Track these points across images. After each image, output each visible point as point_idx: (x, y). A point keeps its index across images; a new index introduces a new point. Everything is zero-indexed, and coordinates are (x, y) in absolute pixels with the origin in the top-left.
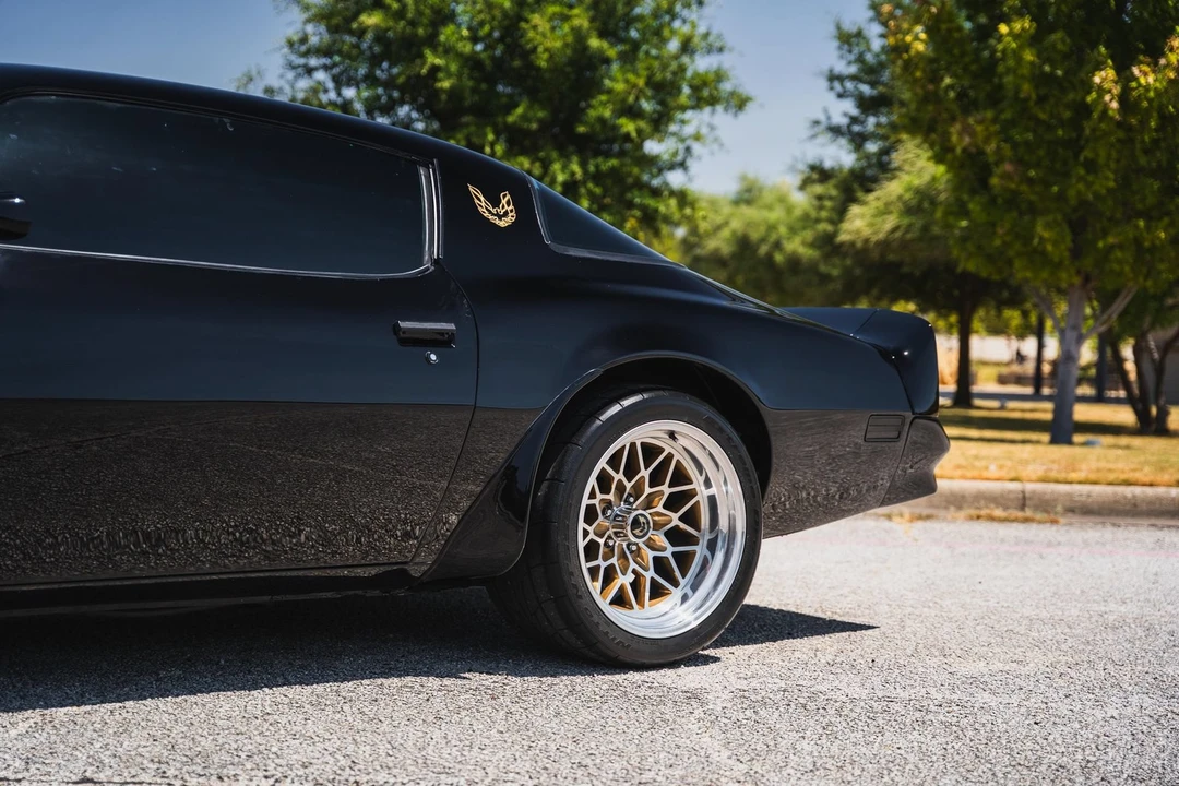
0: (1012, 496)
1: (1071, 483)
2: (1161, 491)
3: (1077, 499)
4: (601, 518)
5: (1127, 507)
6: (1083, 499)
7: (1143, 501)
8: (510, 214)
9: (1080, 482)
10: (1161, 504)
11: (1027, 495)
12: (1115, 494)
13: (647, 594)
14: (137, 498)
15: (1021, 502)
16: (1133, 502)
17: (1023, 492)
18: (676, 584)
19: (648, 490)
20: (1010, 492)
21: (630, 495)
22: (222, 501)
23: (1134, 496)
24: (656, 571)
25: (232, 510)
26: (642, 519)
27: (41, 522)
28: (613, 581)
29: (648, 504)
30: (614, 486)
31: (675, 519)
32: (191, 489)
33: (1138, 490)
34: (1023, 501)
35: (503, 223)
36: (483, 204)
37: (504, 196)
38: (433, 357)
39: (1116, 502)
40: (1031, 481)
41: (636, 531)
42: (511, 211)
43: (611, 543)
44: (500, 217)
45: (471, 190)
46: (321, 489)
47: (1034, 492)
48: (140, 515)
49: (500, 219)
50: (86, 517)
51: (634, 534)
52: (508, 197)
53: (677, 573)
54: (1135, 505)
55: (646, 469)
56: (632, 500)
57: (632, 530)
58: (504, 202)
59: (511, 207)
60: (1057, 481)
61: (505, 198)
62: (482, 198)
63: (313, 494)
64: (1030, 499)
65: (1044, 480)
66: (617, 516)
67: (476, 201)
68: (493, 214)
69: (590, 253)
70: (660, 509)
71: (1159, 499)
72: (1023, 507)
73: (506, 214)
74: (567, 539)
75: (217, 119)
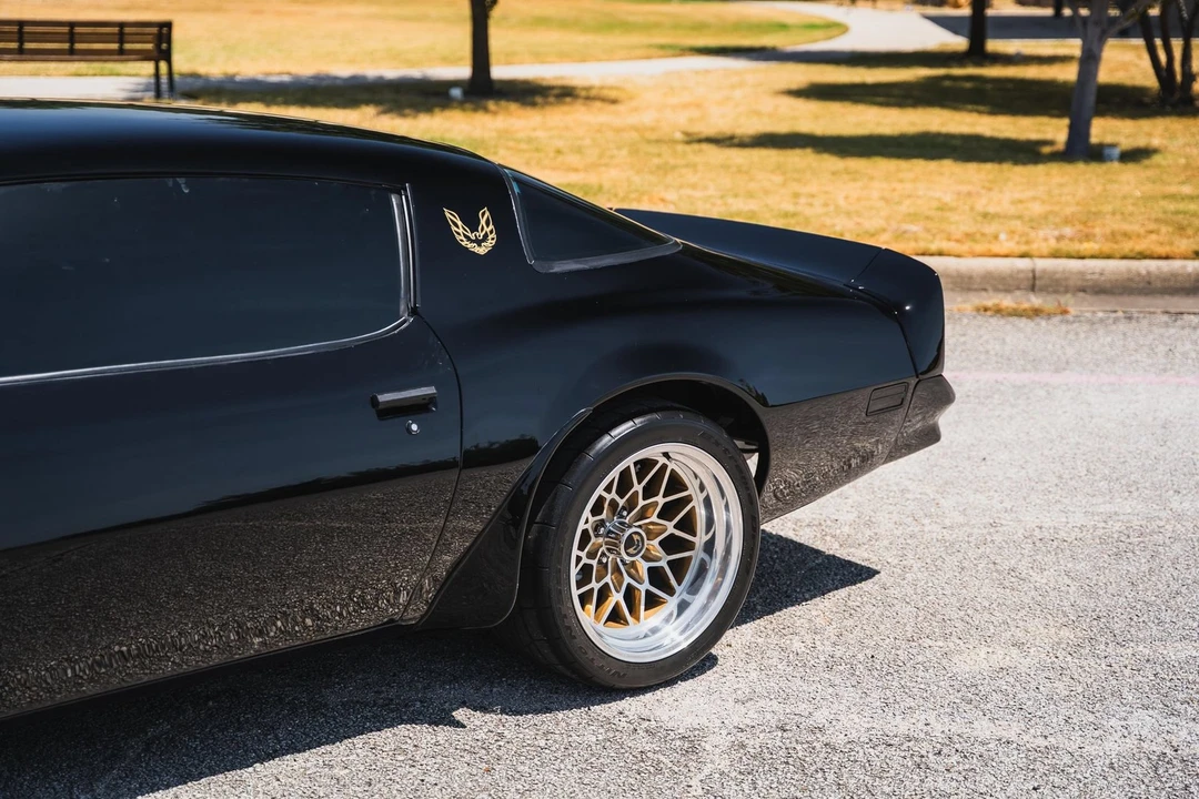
0: (1021, 276)
1: (1083, 258)
2: (1176, 265)
3: (1089, 277)
4: (593, 540)
5: (1141, 285)
6: (1096, 277)
7: (1158, 277)
8: (490, 237)
9: (1093, 257)
10: (1176, 281)
11: (1037, 275)
12: (1129, 271)
13: (642, 607)
14: (117, 597)
15: (1031, 282)
16: (1147, 279)
17: (1033, 271)
18: (671, 592)
19: (641, 503)
20: (1019, 271)
21: (624, 508)
22: (205, 586)
23: (1149, 273)
24: (651, 583)
25: (216, 596)
26: (636, 537)
27: (20, 644)
28: (607, 599)
29: (642, 515)
30: (606, 506)
31: (670, 528)
32: (173, 579)
33: (1153, 265)
34: (1034, 283)
35: (482, 250)
36: (461, 231)
37: (483, 214)
38: (414, 427)
39: (1130, 280)
40: (1042, 257)
41: (631, 550)
42: (491, 232)
43: (604, 560)
44: (479, 242)
45: (448, 215)
46: (308, 554)
47: (1044, 271)
48: (122, 619)
49: (480, 245)
50: (66, 630)
51: (628, 554)
52: (487, 214)
53: (673, 582)
54: (1149, 283)
55: (639, 483)
56: (625, 513)
57: (626, 548)
58: (483, 222)
59: (491, 227)
60: (1069, 256)
61: (485, 216)
62: (460, 223)
63: (300, 561)
64: (1041, 278)
65: (1055, 255)
66: (610, 532)
67: (454, 228)
68: (472, 241)
69: (577, 263)
70: (654, 518)
71: (1174, 275)
72: (1033, 288)
73: (486, 236)
74: (559, 583)
75: (170, 182)
